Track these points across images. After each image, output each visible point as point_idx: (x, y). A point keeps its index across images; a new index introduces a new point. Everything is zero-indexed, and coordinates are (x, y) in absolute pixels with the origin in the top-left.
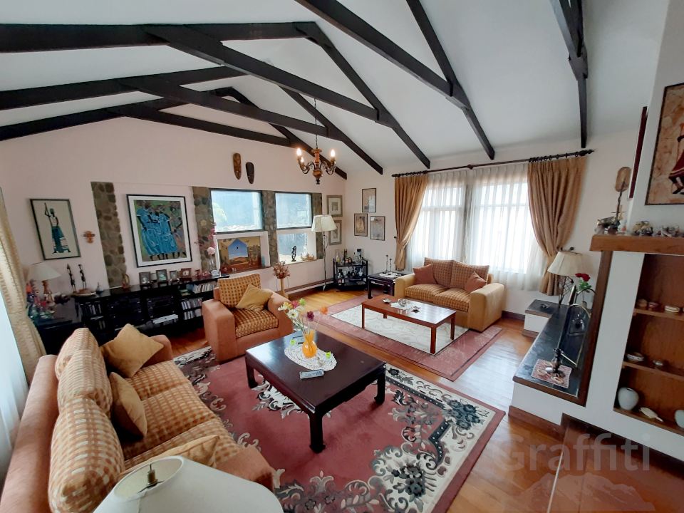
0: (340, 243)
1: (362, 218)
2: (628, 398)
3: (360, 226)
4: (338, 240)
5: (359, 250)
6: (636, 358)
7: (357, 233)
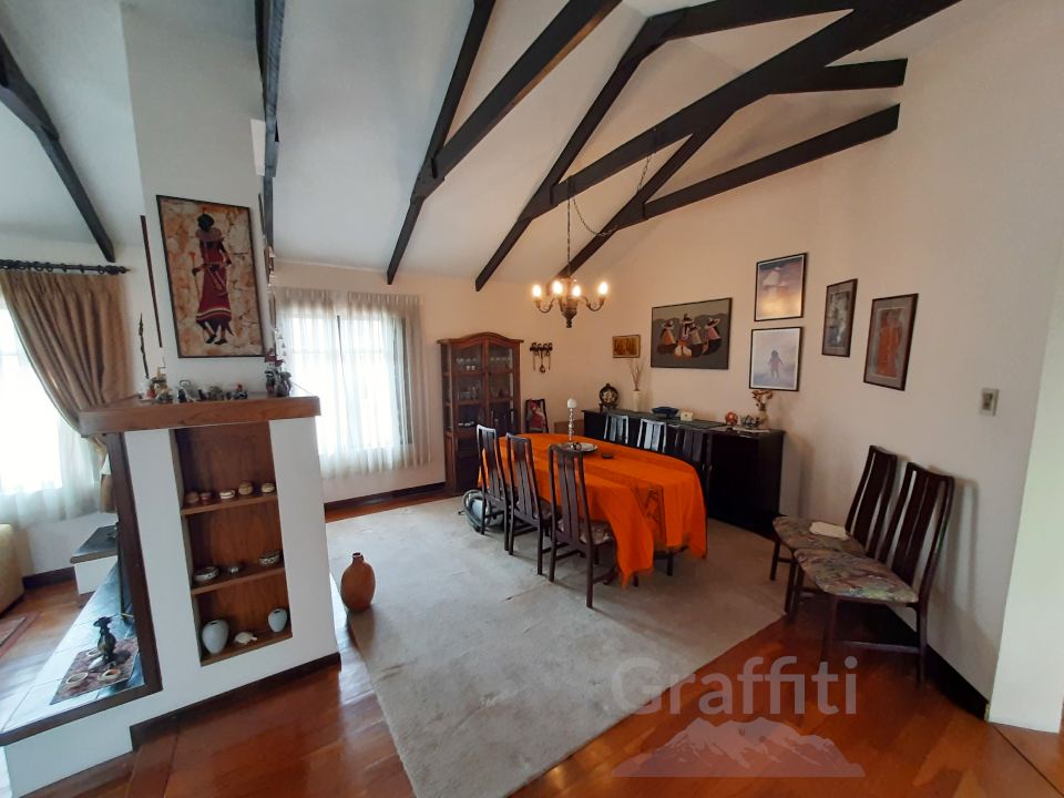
2: (214, 635)
6: (206, 577)
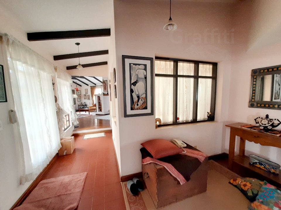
0: (80, 101)
1: (85, 95)
3: (85, 97)
4: (80, 100)
5: (85, 102)
7: (85, 99)
